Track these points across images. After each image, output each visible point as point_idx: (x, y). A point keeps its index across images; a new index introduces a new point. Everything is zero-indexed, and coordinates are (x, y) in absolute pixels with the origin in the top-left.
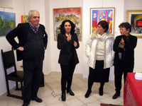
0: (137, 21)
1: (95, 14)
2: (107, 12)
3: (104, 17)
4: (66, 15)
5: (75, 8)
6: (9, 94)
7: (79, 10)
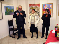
1: (44, 6)
3: (48, 7)
5: (37, 4)
6: (10, 36)
7: (39, 5)
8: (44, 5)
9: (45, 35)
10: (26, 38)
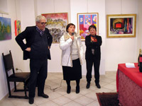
0: (115, 24)
2: (92, 17)
3: (89, 21)
4: (53, 19)
5: (62, 14)
6: (10, 96)
7: (65, 15)
8: (81, 17)
9: (93, 79)
10: (46, 97)
